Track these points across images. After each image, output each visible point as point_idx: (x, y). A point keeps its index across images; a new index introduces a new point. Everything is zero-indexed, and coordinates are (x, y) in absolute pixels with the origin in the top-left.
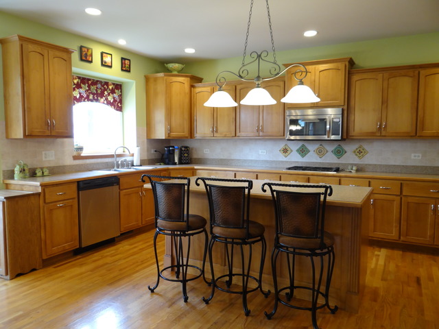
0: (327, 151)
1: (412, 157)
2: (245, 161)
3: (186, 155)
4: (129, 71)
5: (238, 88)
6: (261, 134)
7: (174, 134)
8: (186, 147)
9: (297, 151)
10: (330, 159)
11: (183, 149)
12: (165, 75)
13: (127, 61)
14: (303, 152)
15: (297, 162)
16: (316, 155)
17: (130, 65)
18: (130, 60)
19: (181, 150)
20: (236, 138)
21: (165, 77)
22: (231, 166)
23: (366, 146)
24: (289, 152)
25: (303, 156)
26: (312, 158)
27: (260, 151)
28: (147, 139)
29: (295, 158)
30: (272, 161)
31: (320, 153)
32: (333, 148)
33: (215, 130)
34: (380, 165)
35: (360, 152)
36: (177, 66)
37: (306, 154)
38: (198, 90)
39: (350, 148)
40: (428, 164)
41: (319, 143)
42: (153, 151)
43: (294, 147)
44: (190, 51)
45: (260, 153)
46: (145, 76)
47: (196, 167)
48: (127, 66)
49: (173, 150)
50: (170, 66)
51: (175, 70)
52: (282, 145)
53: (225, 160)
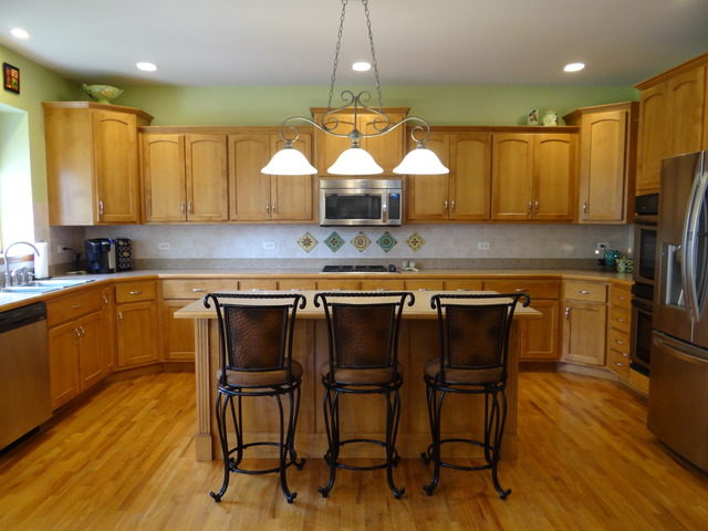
0: (370, 242)
1: (479, 248)
2: (240, 261)
3: (126, 254)
4: (16, 91)
5: (232, 139)
6: (274, 216)
7: (110, 217)
8: (126, 240)
9: (326, 242)
10: (374, 253)
11: (121, 243)
12: (90, 106)
13: (13, 72)
14: (334, 243)
15: (327, 259)
16: (354, 248)
17: (18, 80)
18: (18, 70)
19: (117, 246)
20: (230, 222)
21: (91, 110)
22: (213, 269)
23: (423, 234)
24: (312, 244)
25: (334, 250)
26: (348, 252)
27: (265, 244)
28: (51, 226)
29: (323, 253)
30: (286, 260)
31: (360, 243)
32: (378, 237)
33: (189, 210)
34: (442, 259)
35: (415, 242)
36: (110, 90)
37: (339, 247)
38: (151, 137)
39: (401, 237)
40: (498, 256)
41: (360, 229)
42: (60, 249)
43: (321, 236)
44: (146, 68)
45: (265, 247)
46: (43, 104)
47: (161, 275)
48: (14, 81)
49: (108, 247)
50: (96, 89)
51: (106, 98)
52: (301, 234)
53: (201, 260)
